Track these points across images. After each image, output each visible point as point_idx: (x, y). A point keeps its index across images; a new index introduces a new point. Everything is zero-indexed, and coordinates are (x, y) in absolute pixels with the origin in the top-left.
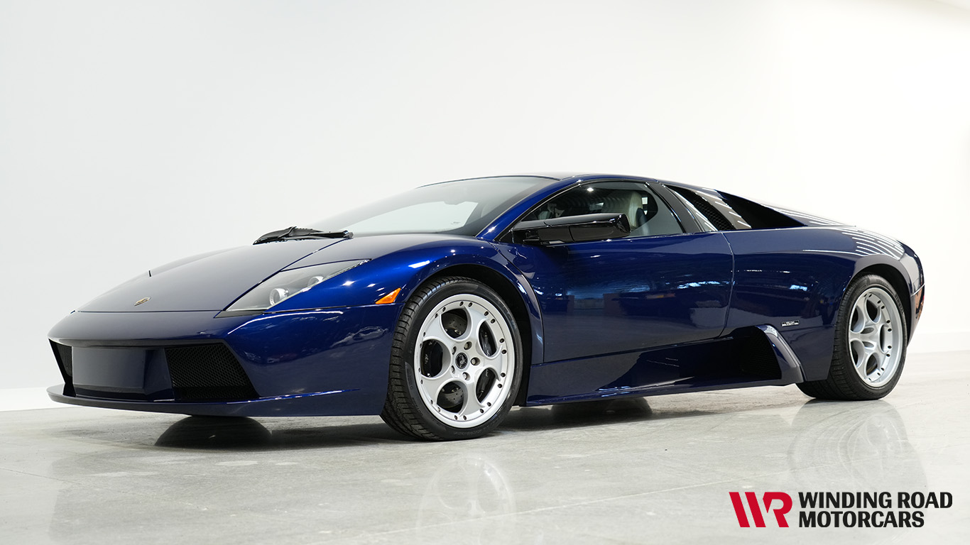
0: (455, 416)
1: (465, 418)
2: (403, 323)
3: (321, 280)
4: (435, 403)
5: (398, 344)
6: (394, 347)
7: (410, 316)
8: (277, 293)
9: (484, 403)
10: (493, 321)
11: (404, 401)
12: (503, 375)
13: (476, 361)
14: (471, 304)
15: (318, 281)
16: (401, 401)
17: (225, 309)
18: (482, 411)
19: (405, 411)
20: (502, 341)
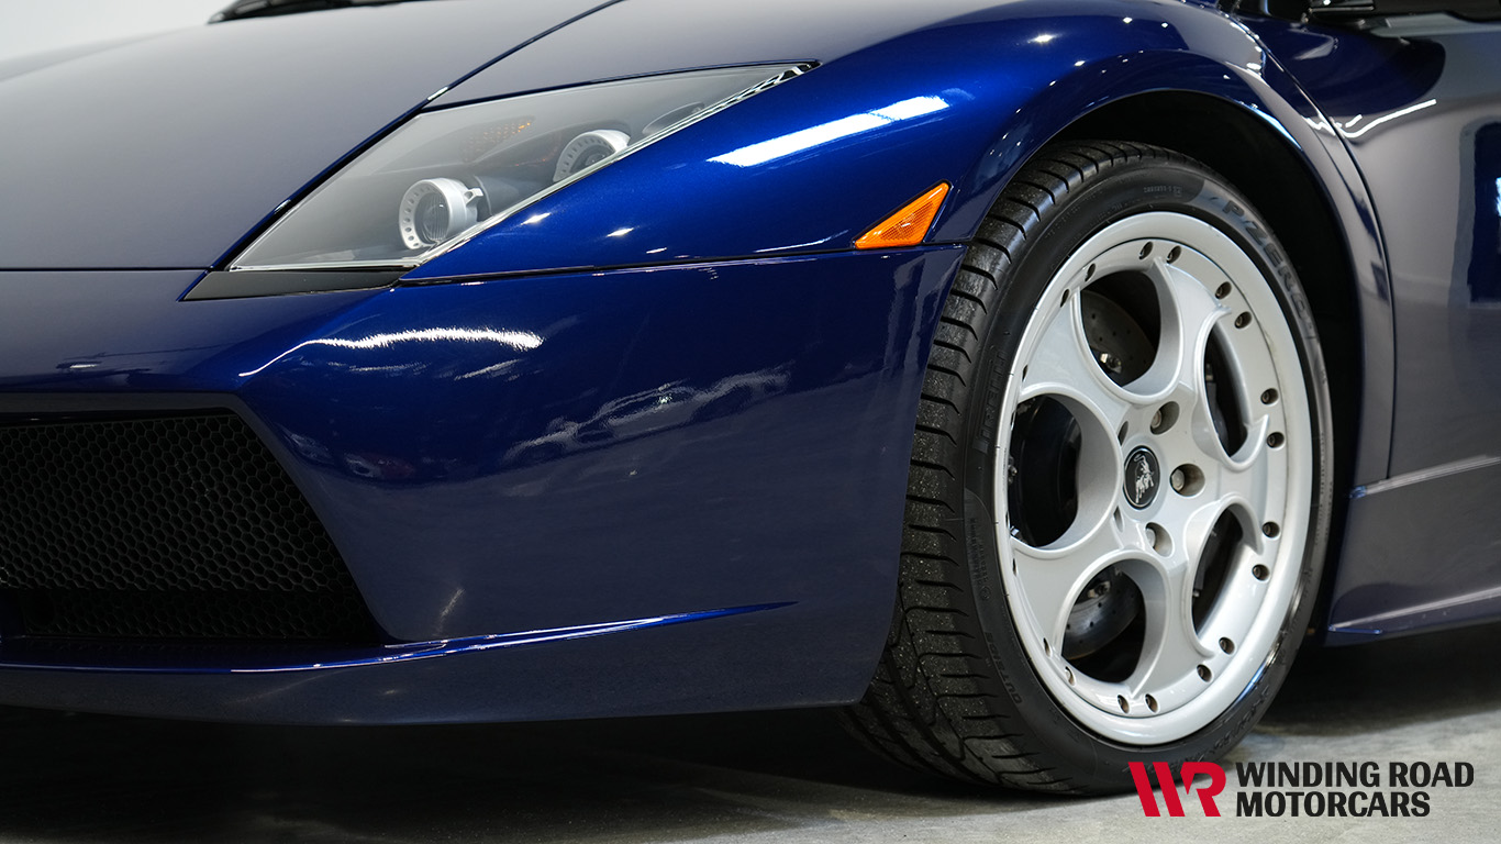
0: (1122, 700)
1: (1151, 702)
2: (951, 328)
3: (620, 144)
4: (1056, 649)
5: (938, 417)
6: (919, 427)
7: (977, 300)
8: (440, 198)
9: (1209, 639)
10: (1244, 320)
11: (954, 645)
12: (1272, 529)
13: (1189, 477)
14: (1175, 254)
15: (610, 150)
16: (938, 644)
17: (222, 263)
18: (1205, 673)
19: (950, 686)
20: (1270, 396)
